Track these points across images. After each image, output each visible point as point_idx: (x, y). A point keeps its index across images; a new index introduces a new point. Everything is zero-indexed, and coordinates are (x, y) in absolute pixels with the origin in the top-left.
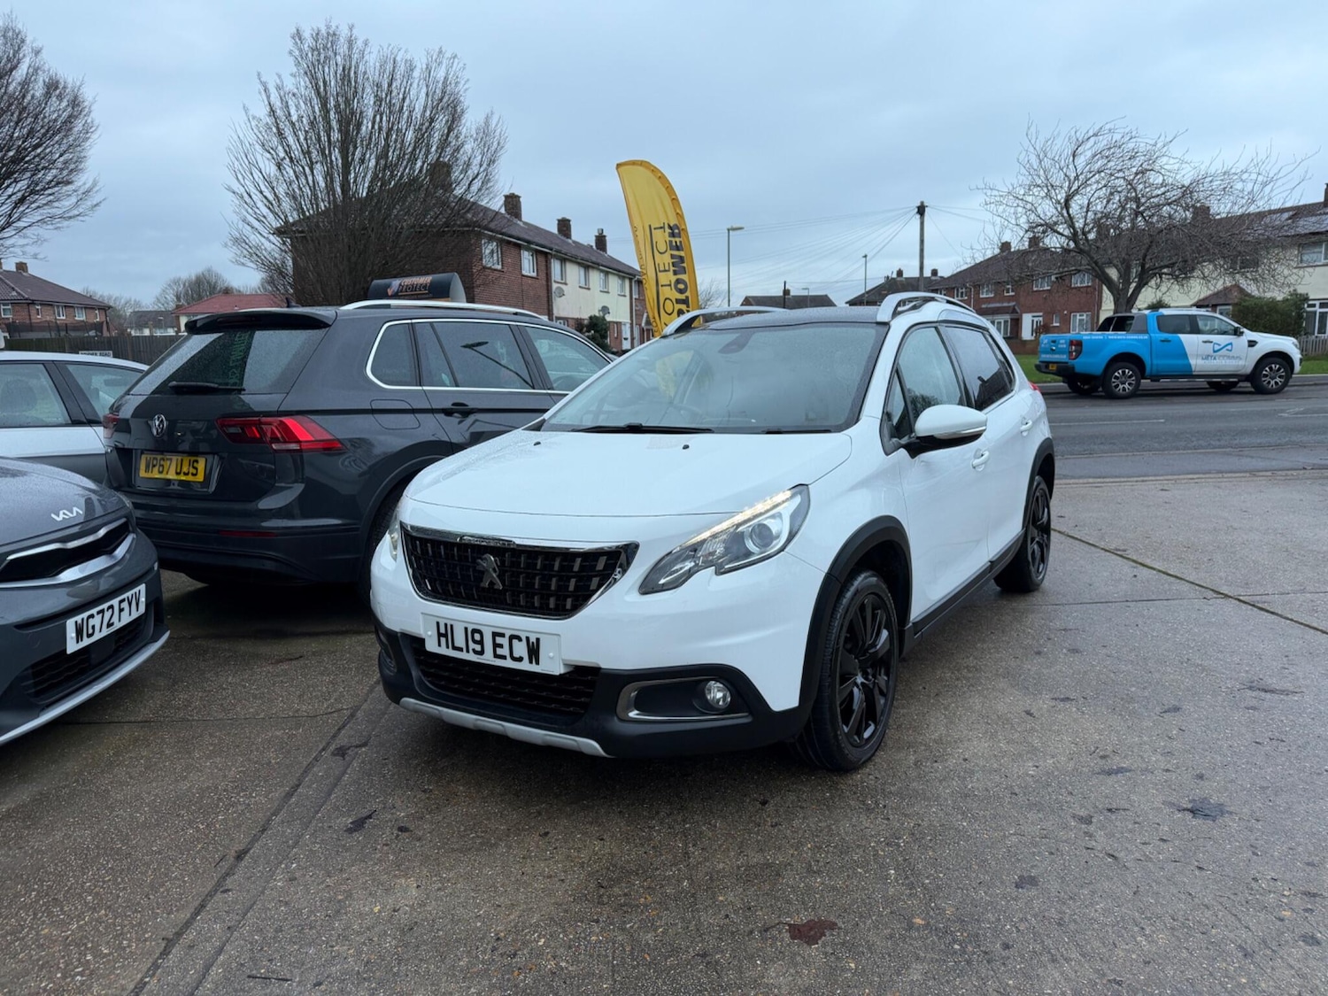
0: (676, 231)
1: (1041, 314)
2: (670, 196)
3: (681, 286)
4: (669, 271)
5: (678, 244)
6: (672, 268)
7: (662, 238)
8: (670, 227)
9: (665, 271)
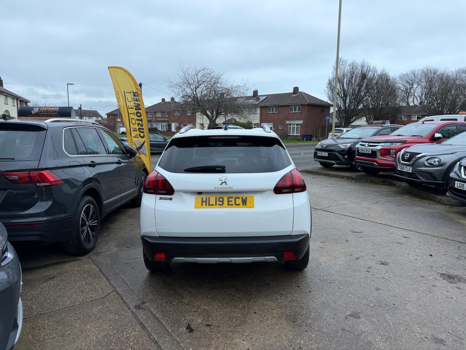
0: (136, 94)
1: (177, 123)
2: (133, 82)
3: (139, 115)
4: (133, 108)
5: (137, 99)
6: (134, 108)
7: (130, 97)
8: (133, 93)
9: (131, 108)
